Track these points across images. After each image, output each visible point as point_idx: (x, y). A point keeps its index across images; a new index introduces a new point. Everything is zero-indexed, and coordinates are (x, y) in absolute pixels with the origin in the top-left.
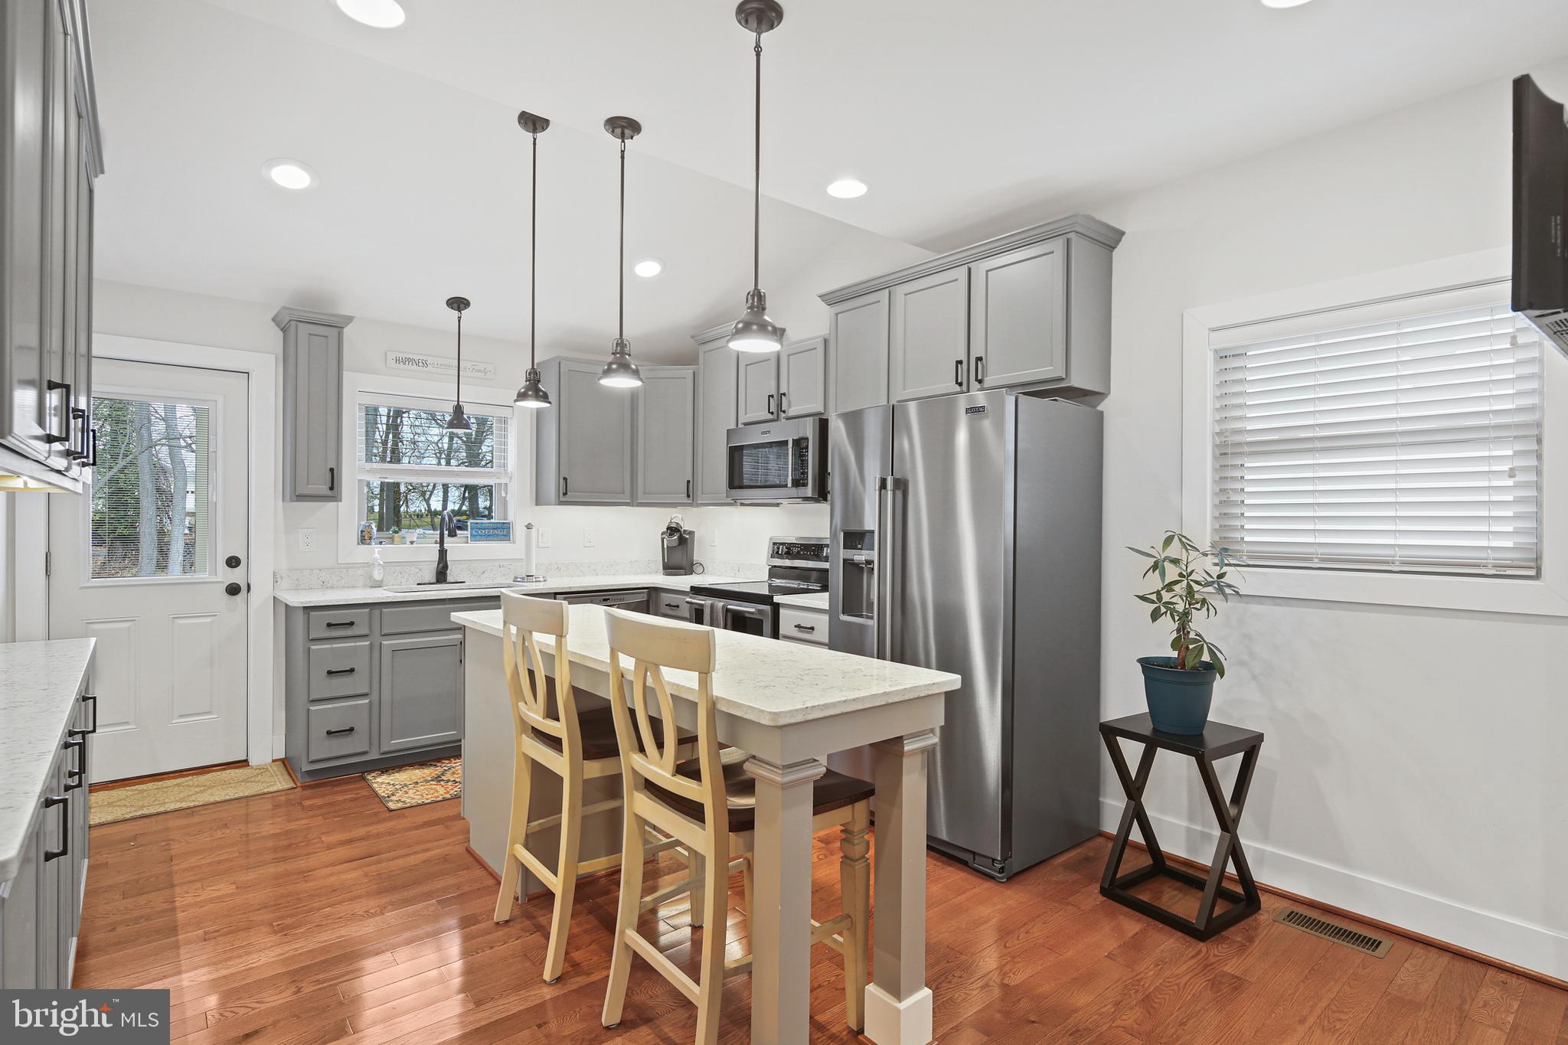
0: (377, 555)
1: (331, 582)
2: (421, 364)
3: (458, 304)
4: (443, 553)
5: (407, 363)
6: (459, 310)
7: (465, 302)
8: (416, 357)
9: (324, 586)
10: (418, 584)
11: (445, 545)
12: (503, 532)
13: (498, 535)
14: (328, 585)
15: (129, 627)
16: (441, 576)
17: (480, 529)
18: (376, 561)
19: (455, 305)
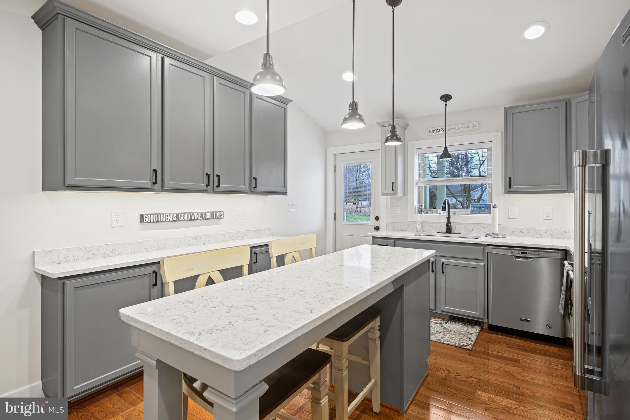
0: (419, 219)
1: (405, 228)
2: (441, 131)
3: (446, 98)
4: (449, 219)
5: (434, 132)
6: (446, 101)
7: (449, 96)
8: (438, 128)
9: (403, 230)
10: (438, 233)
11: (450, 215)
12: (486, 209)
13: (484, 211)
14: (404, 229)
15: (352, 238)
16: (449, 230)
17: (475, 207)
18: (419, 221)
19: (444, 99)
